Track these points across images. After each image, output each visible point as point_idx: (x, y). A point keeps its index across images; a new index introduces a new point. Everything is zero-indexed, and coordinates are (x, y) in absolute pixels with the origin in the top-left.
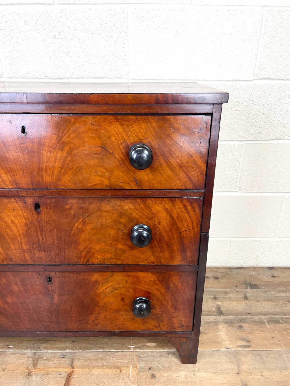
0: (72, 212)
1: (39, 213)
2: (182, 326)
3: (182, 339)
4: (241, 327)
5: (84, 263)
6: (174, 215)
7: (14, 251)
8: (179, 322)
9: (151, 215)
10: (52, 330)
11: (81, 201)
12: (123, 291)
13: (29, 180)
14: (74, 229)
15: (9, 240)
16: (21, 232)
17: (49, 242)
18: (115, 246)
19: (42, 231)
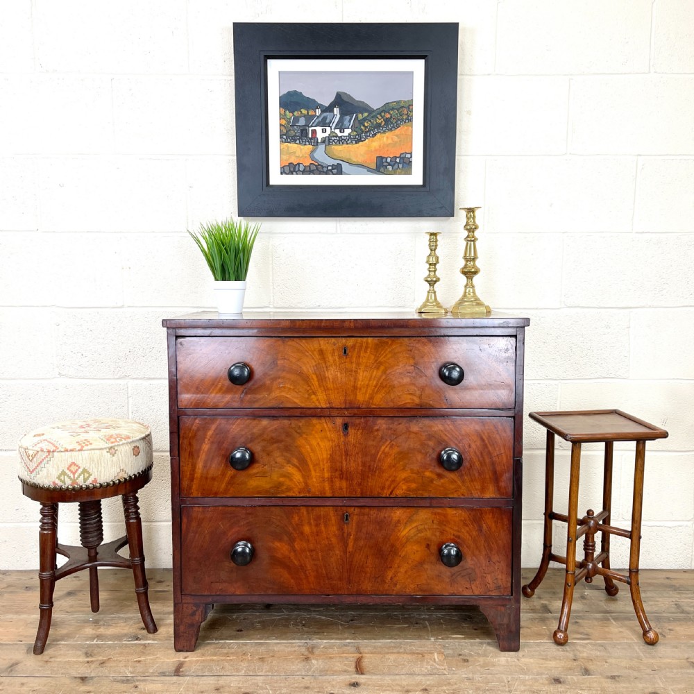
0: (380, 434)
1: (346, 435)
2: (499, 588)
3: (499, 607)
5: (388, 496)
6: (484, 437)
7: (315, 480)
8: (495, 581)
9: (460, 437)
10: (340, 592)
11: (390, 421)
12: (428, 534)
13: (342, 399)
14: (380, 453)
15: (311, 467)
16: (325, 456)
17: (352, 469)
18: (422, 475)
19: (347, 454)
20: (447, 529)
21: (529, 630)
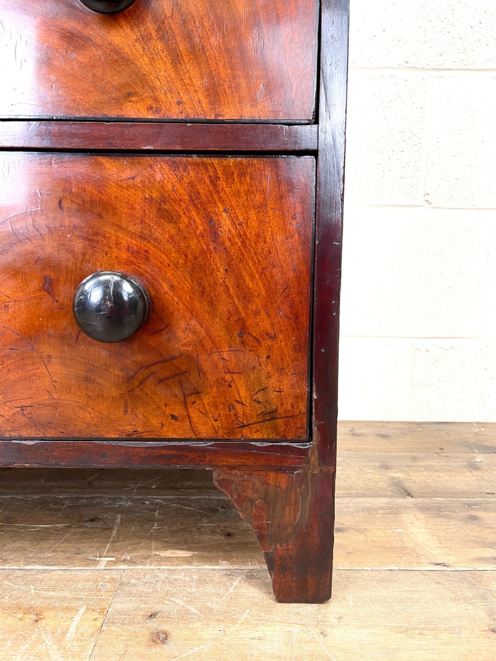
2: (271, 416)
3: (272, 475)
4: (474, 518)
8: (260, 397)
12: (47, 244)
20: (110, 230)
21: (361, 538)
